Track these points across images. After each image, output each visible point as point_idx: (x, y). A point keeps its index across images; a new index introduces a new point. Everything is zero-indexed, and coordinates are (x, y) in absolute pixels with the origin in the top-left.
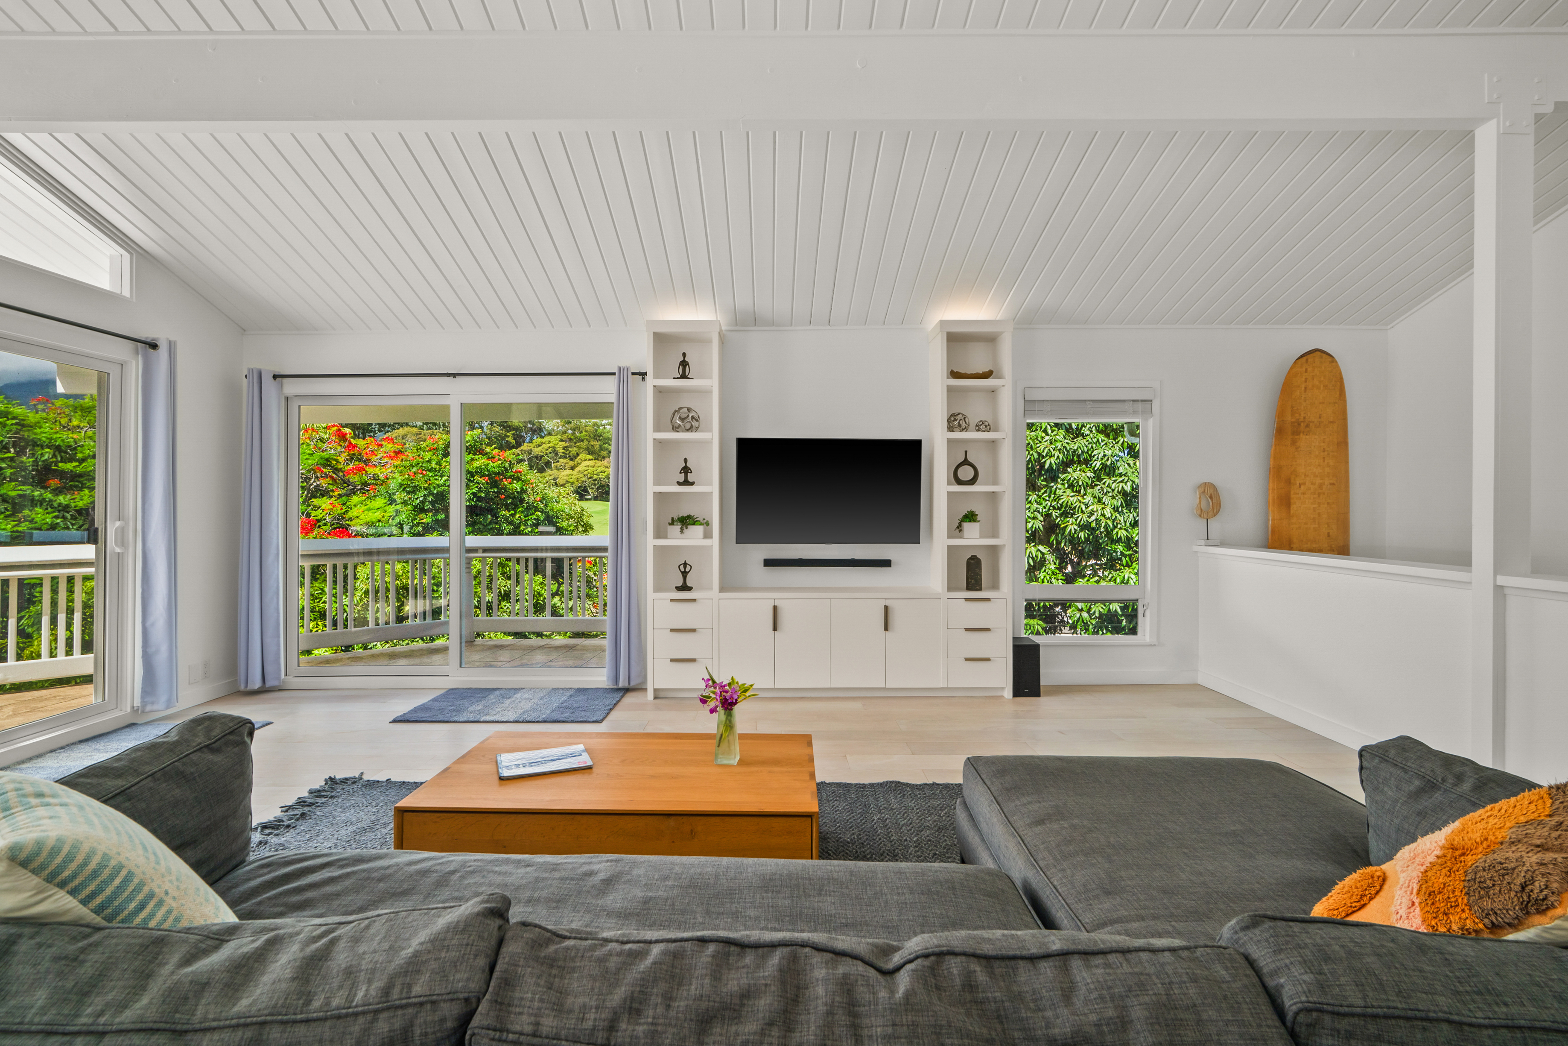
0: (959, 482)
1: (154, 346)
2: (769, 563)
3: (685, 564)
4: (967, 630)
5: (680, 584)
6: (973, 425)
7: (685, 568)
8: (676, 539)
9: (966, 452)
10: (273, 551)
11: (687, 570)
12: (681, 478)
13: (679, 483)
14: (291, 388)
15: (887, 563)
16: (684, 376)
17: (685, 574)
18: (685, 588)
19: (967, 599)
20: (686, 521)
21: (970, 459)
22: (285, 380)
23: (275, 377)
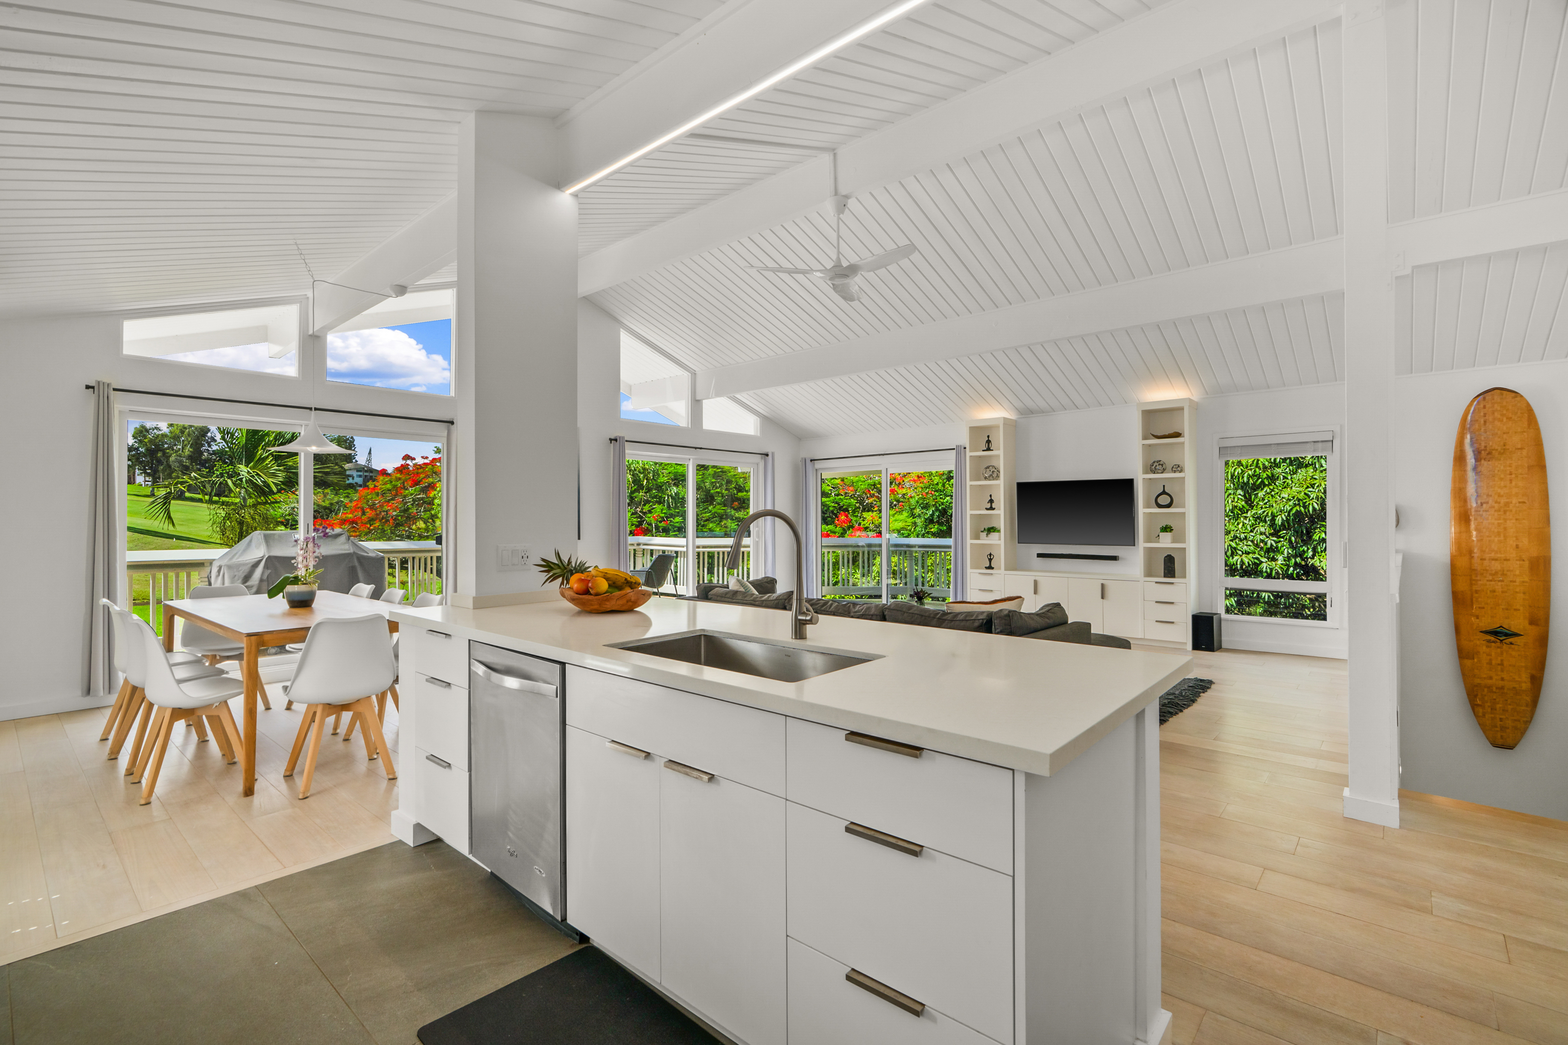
0: (1160, 506)
1: (767, 455)
2: (1040, 555)
3: (990, 555)
4: (1157, 602)
5: (988, 565)
6: (1169, 467)
7: (990, 556)
8: (984, 540)
9: (1164, 486)
10: (811, 542)
11: (992, 557)
12: (989, 506)
13: (987, 509)
14: (818, 465)
15: (1114, 558)
16: (989, 449)
17: (990, 560)
18: (990, 567)
19: (1156, 582)
20: (991, 530)
21: (1166, 490)
22: (815, 462)
23: (811, 461)
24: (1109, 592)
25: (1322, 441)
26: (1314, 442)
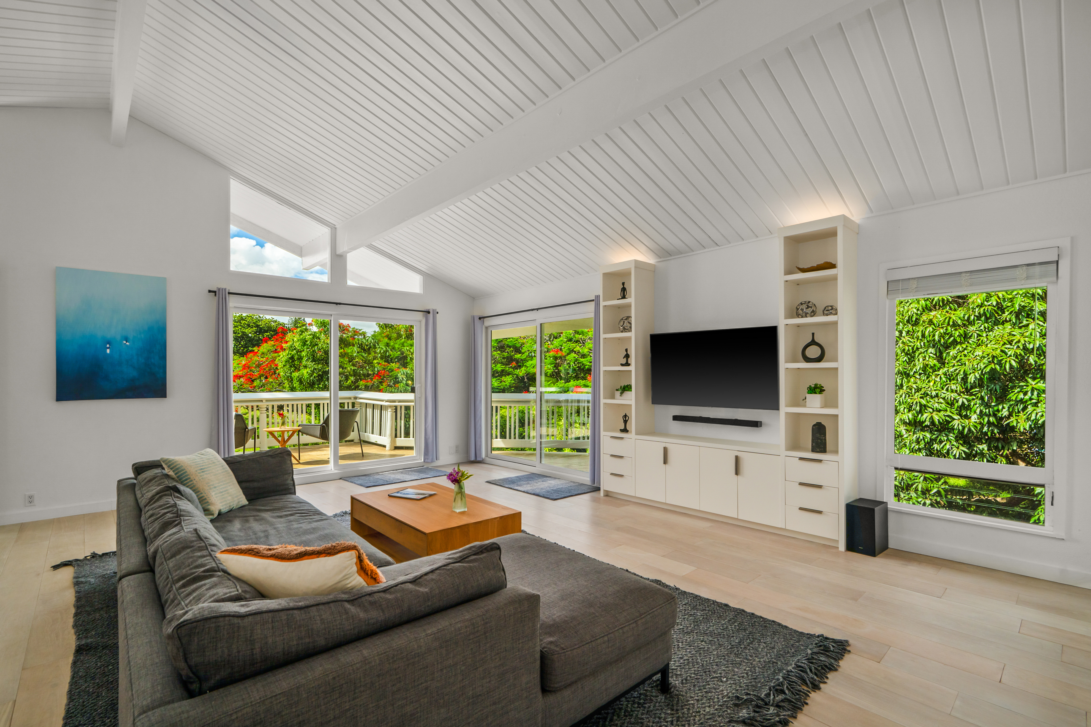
0: (807, 360)
1: (429, 312)
2: (676, 418)
3: (625, 416)
4: (801, 484)
5: (623, 428)
6: (820, 308)
8: (619, 400)
9: (813, 334)
11: (627, 419)
12: (624, 361)
13: (622, 365)
14: (488, 322)
15: (756, 424)
16: (624, 297)
17: (625, 422)
18: (625, 430)
19: (801, 459)
20: (626, 388)
21: (816, 340)
22: (485, 319)
23: (480, 318)
24: (745, 466)
25: (1041, 264)
26: (1028, 265)
